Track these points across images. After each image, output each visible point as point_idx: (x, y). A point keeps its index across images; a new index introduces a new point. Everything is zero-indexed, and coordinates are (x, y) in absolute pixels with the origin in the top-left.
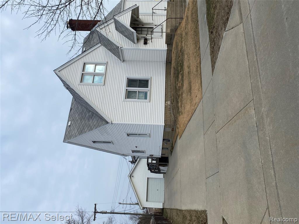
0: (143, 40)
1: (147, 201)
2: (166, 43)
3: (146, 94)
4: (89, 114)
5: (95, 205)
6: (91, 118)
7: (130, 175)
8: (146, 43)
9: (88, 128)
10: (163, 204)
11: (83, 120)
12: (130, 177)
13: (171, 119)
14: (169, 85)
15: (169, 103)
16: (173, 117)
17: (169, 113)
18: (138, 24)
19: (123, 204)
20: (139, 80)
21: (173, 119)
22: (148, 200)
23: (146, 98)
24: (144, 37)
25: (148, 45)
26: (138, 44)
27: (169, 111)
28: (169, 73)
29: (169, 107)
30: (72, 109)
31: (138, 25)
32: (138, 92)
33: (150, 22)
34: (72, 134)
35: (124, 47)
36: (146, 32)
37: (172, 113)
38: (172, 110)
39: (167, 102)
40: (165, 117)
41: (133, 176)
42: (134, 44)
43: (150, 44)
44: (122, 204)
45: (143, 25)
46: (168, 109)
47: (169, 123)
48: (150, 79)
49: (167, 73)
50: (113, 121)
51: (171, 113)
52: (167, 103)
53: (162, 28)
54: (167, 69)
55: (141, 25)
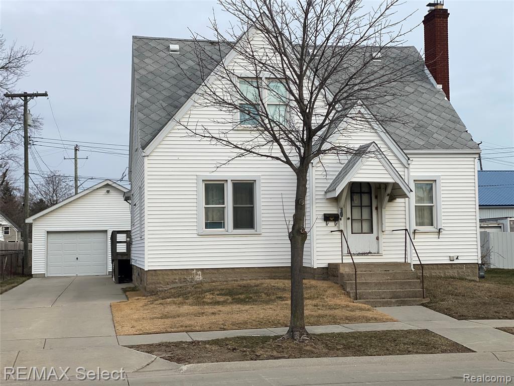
0: (336, 212)
1: (48, 232)
2: (329, 264)
3: (220, 224)
4: (184, 96)
5: (45, 95)
6: (170, 105)
7: (110, 183)
8: (327, 218)
9: (147, 100)
10: (42, 276)
11: (174, 82)
12: (107, 185)
13: (161, 283)
14: (244, 275)
15: (199, 278)
16: (166, 289)
17: (175, 279)
18: (378, 197)
19: (76, 159)
20: (253, 207)
21: (160, 289)
22: (52, 236)
23: (208, 225)
24: (341, 213)
25: (324, 224)
26: (324, 201)
27: (180, 279)
28: (274, 275)
29: (188, 278)
30: (212, 47)
31: (376, 197)
32: (224, 207)
33: (387, 224)
34: (147, 57)
35: (314, 169)
36: (360, 218)
37: (175, 285)
38: (181, 285)
39: (200, 272)
40: (164, 271)
41: (108, 192)
42: (323, 193)
43: (326, 229)
44: (76, 154)
45: (377, 208)
46: (182, 277)
47: (150, 279)
48: (256, 233)
49: (273, 270)
50: (149, 158)
51: (174, 283)
52: (197, 274)
53: (370, 253)
54: (283, 269)
55: (377, 205)
